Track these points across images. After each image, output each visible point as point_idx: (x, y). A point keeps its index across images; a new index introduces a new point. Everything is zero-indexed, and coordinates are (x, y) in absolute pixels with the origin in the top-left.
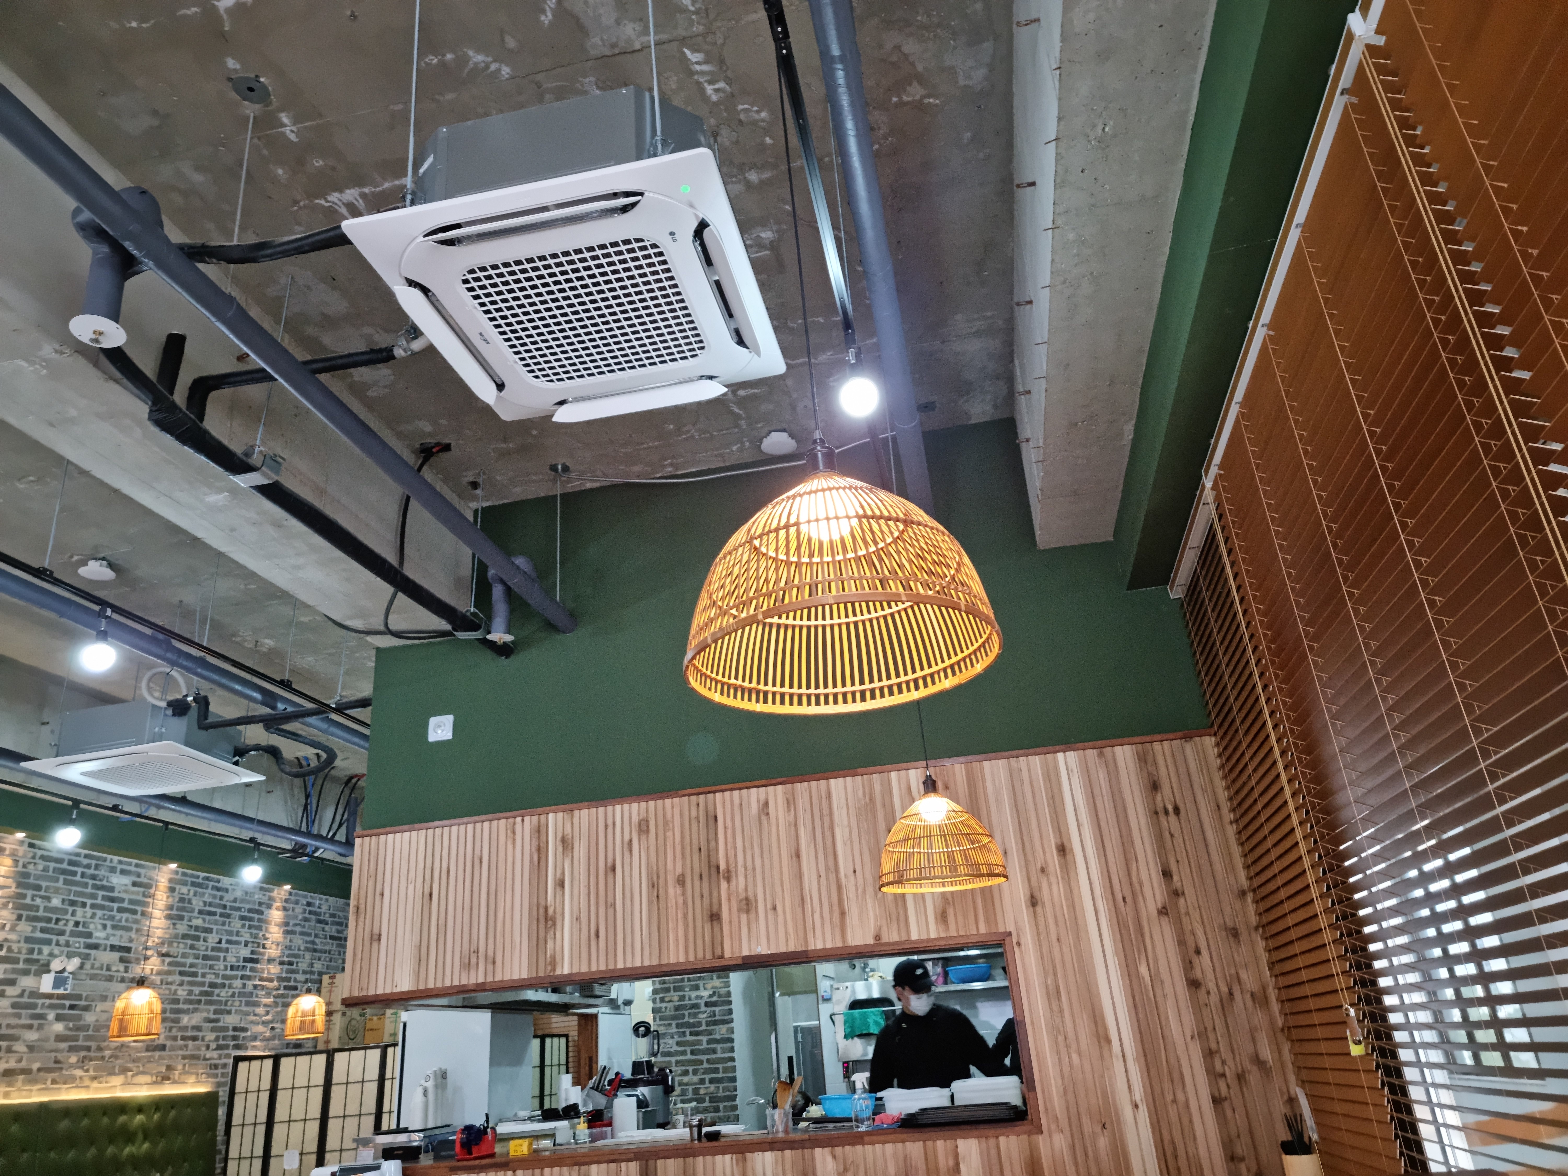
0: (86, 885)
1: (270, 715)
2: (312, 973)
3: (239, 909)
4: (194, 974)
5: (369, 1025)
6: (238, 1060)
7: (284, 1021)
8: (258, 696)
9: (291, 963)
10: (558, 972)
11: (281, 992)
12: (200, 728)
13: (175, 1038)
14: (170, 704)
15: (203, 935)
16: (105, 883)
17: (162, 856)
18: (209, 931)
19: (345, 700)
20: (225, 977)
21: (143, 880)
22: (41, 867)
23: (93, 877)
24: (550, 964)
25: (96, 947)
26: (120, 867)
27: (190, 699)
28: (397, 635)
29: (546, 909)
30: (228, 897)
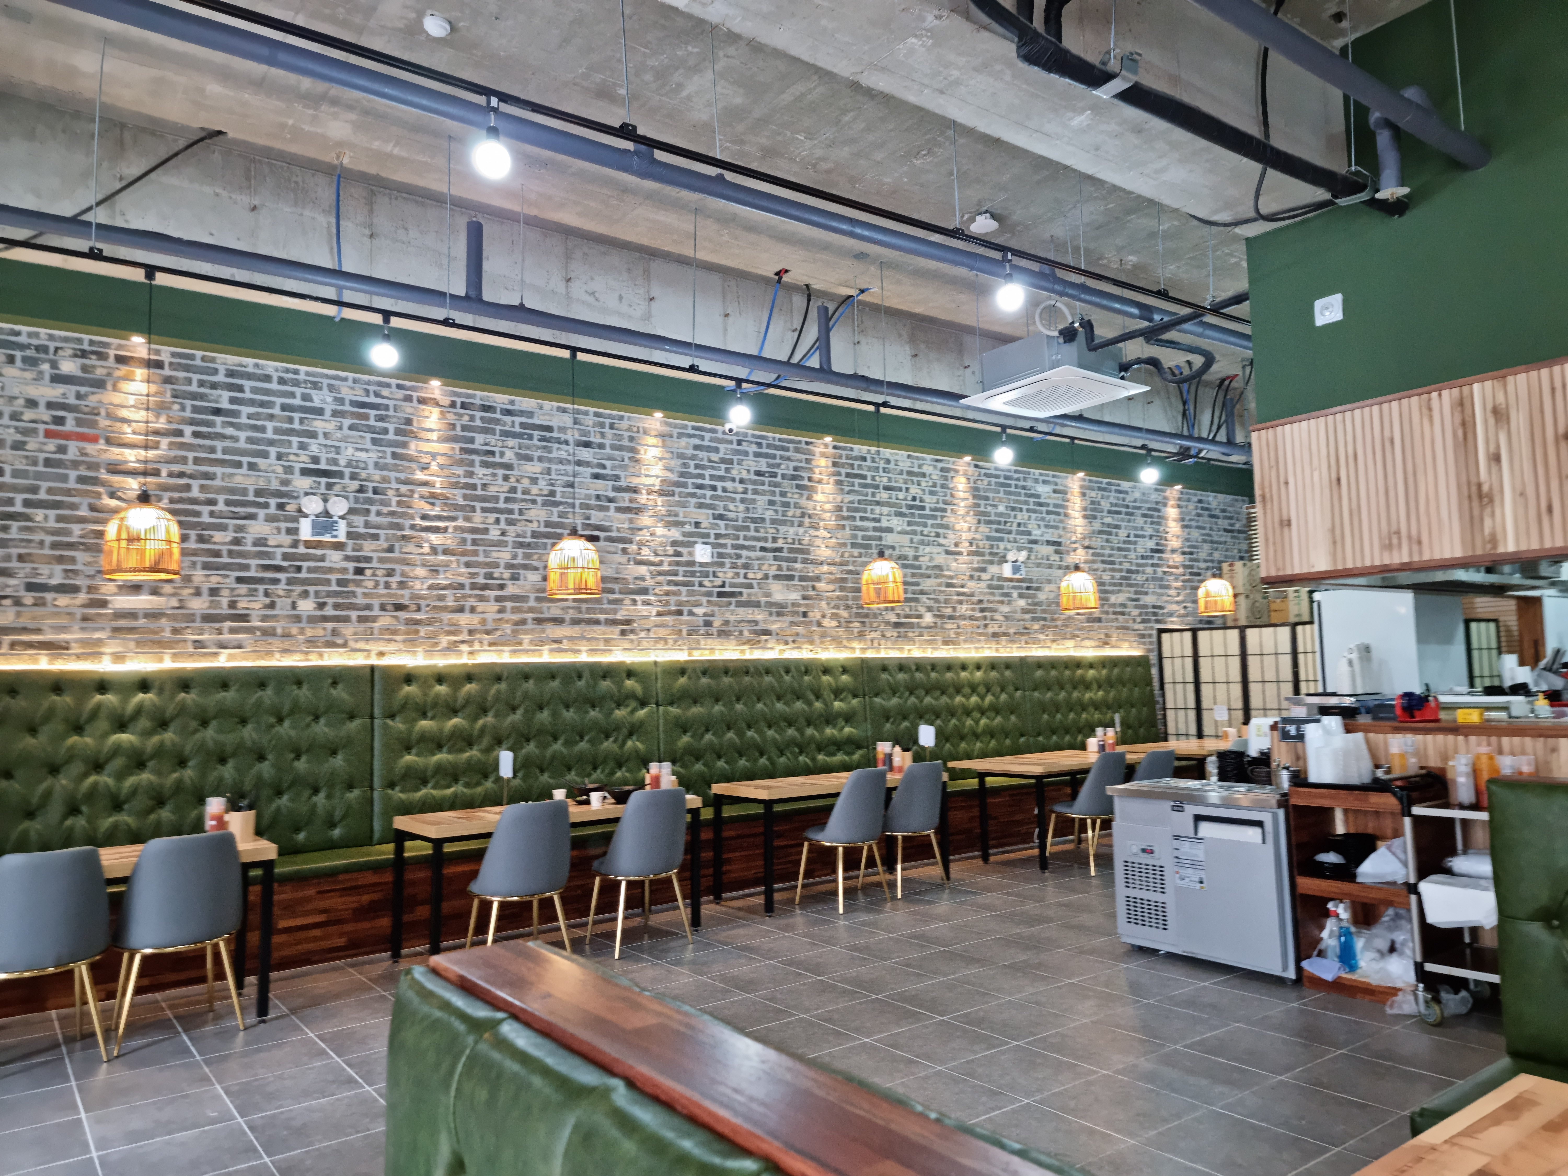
0: (1019, 494)
1: (1148, 327)
2: (1212, 561)
3: (1139, 508)
4: (1113, 563)
5: (1273, 607)
6: (1161, 631)
7: (1195, 602)
8: (1135, 311)
9: (1191, 553)
10: (1501, 550)
11: (1187, 577)
12: (1090, 350)
13: (1107, 613)
14: (1061, 332)
15: (1114, 531)
16: (1032, 492)
17: (1072, 466)
18: (1118, 527)
19: (1218, 300)
20: (1138, 565)
21: (1060, 488)
22: (986, 482)
23: (1024, 488)
24: (1489, 542)
25: (1035, 542)
26: (1042, 478)
27: (1077, 325)
28: (1270, 218)
29: (1479, 486)
30: (1129, 498)
